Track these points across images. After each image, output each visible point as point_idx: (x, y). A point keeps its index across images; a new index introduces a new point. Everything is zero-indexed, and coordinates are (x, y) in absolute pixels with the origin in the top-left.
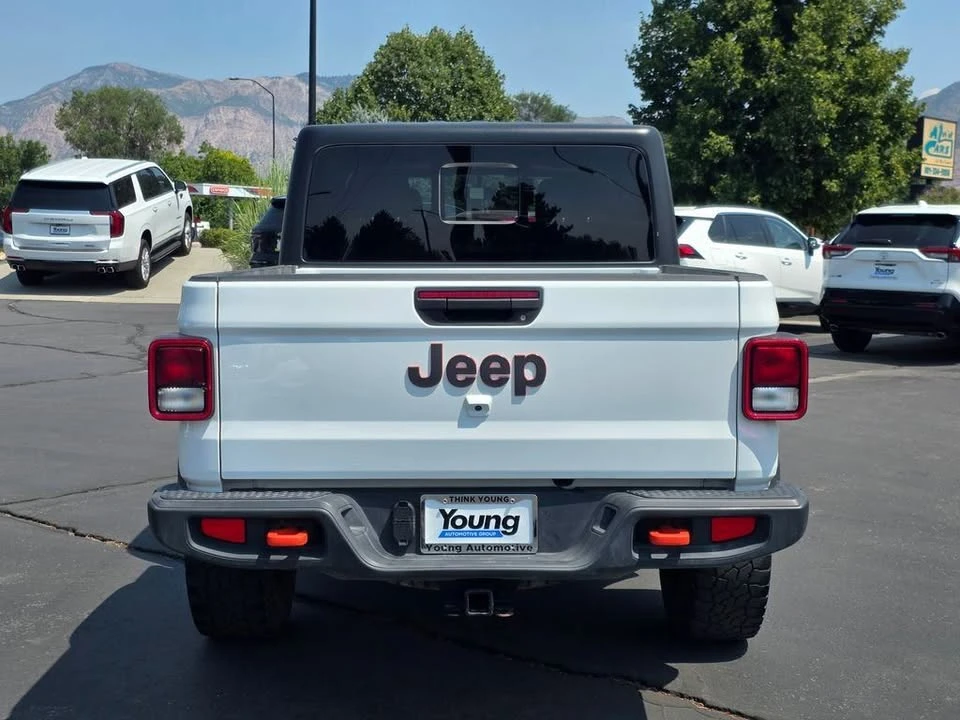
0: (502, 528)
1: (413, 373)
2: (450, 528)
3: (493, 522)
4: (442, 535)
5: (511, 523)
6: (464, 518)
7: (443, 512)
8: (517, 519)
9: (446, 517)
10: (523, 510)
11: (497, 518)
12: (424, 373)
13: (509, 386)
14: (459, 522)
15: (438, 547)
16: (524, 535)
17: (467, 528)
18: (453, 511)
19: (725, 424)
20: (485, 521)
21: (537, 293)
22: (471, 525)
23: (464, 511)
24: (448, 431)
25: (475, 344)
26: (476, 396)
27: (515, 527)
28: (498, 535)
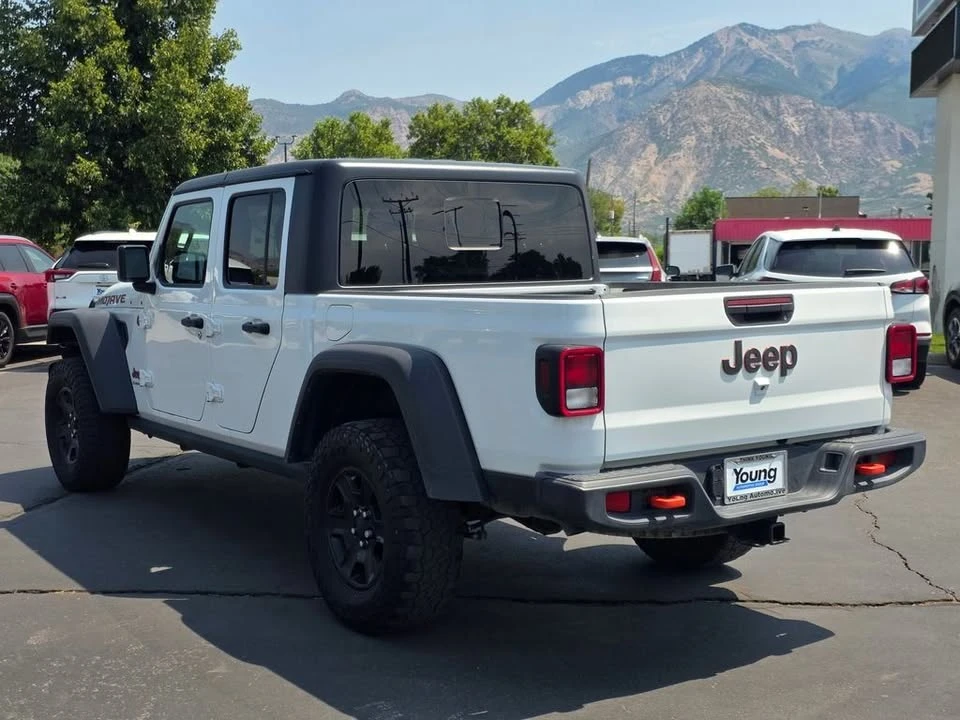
0: (768, 479)
1: (725, 364)
2: (740, 483)
3: (763, 474)
4: (735, 489)
5: (772, 474)
6: (746, 474)
7: (735, 470)
8: (775, 470)
9: (737, 474)
10: (778, 463)
11: (765, 471)
12: (732, 364)
13: (778, 370)
14: (744, 477)
15: (735, 498)
16: (780, 482)
17: (749, 481)
18: (741, 469)
19: (878, 386)
20: (758, 473)
21: (790, 298)
22: (751, 479)
23: (748, 468)
24: (744, 408)
25: (761, 339)
26: (761, 379)
27: (775, 476)
28: (766, 484)
